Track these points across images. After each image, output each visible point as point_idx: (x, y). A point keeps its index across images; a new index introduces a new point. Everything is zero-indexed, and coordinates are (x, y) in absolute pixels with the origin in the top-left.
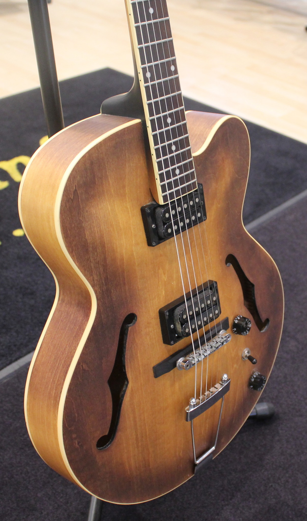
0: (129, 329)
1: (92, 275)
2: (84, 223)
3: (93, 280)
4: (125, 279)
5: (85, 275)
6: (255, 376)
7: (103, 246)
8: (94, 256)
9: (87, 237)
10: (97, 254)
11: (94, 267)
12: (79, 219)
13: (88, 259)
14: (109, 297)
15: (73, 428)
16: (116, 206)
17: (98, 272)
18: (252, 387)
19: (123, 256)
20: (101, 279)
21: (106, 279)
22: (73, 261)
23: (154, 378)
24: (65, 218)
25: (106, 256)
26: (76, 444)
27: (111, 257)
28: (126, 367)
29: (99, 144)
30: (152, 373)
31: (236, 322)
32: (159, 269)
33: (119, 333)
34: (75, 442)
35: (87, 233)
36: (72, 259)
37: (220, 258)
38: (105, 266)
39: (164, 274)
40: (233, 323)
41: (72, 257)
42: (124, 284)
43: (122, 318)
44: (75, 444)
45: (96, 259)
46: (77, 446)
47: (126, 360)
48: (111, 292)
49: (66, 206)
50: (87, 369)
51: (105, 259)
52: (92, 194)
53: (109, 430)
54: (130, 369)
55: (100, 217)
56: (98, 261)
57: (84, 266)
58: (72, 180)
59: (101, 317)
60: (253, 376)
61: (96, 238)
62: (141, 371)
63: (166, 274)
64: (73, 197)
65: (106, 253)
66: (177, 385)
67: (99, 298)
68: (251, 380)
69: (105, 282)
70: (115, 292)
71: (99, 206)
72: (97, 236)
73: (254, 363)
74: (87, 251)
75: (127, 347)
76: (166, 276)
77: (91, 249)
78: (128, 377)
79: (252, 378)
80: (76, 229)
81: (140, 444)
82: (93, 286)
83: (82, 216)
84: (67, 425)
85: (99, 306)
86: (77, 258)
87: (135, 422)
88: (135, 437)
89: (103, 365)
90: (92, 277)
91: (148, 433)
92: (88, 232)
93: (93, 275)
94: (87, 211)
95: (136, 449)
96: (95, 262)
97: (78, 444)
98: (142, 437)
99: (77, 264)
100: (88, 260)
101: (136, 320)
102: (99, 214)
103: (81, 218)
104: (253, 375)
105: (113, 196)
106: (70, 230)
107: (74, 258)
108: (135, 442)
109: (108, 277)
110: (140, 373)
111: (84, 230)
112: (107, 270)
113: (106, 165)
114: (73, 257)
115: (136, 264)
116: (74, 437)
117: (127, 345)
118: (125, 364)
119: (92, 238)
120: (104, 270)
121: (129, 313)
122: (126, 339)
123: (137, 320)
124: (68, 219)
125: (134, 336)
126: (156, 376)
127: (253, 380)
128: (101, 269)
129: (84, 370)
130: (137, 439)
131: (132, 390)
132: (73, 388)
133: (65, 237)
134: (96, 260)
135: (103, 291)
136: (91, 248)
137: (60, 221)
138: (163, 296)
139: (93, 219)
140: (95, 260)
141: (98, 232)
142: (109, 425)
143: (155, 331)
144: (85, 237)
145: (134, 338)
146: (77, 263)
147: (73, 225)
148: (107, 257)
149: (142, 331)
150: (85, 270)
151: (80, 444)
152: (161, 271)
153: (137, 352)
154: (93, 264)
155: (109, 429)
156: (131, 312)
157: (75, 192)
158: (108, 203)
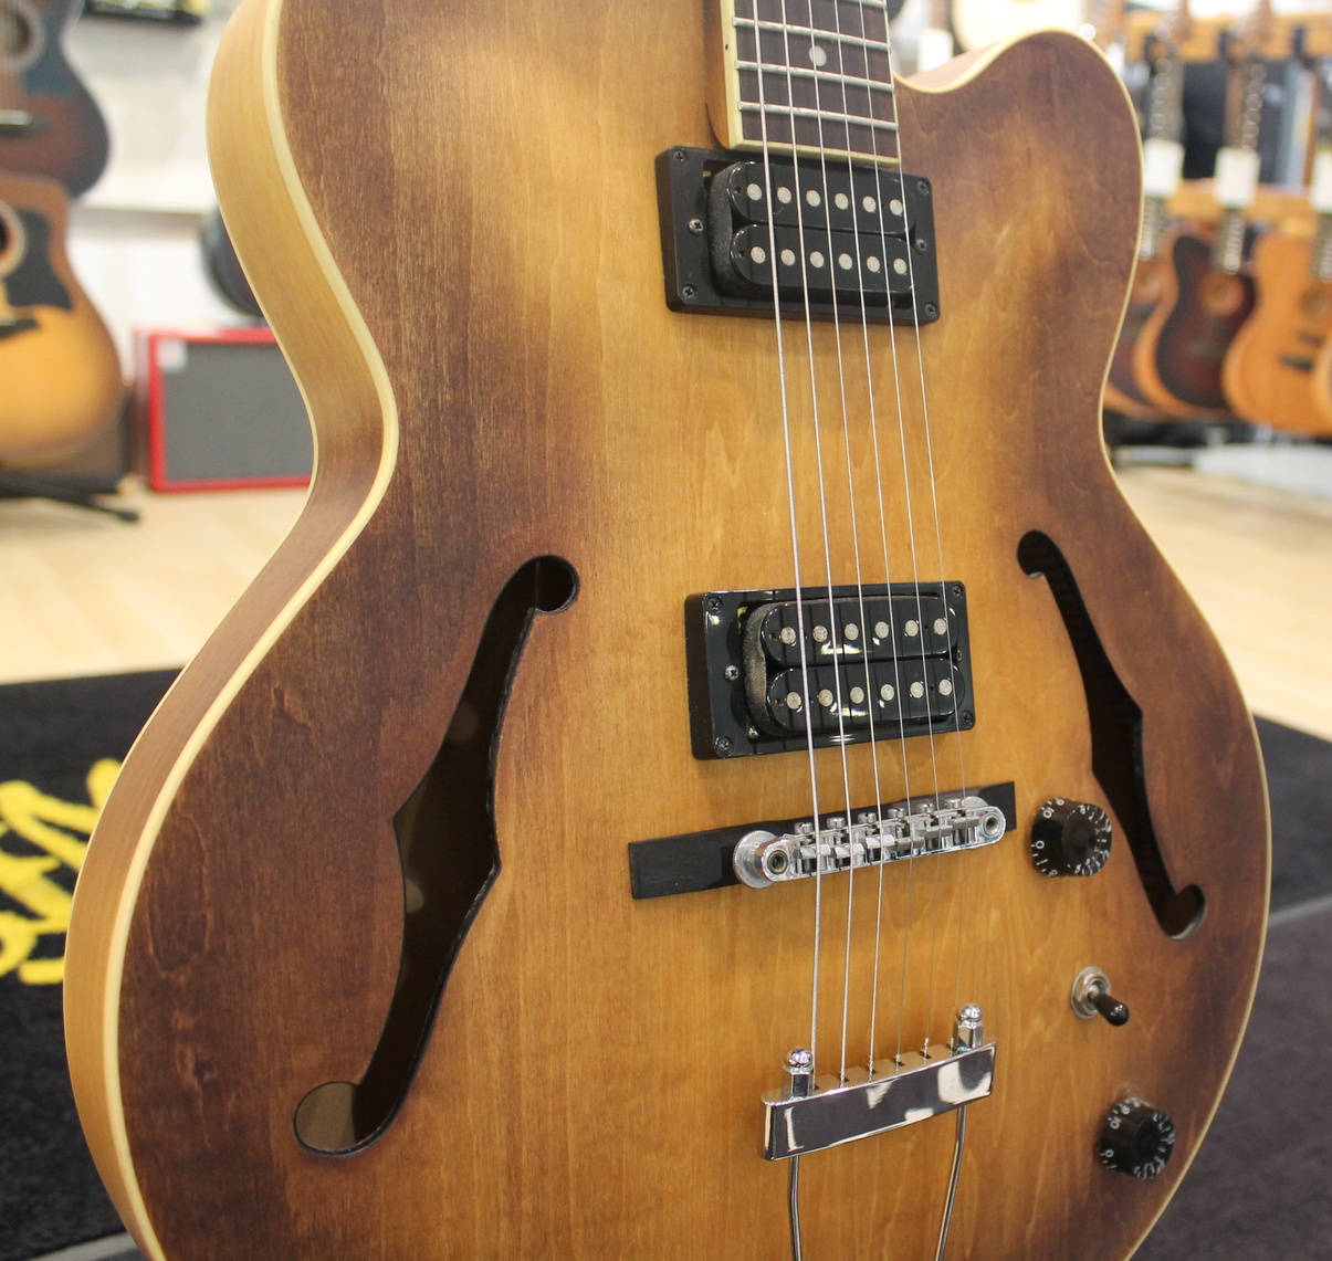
0: (535, 620)
1: (392, 312)
2: (389, 84)
3: (397, 337)
4: (544, 394)
5: (361, 300)
6: (1126, 1111)
7: (463, 214)
8: (414, 239)
9: (395, 145)
10: (431, 236)
11: (409, 284)
12: (370, 63)
13: (386, 240)
14: (462, 447)
15: (182, 979)
17: (423, 313)
18: (1110, 1153)
19: (547, 297)
20: (435, 350)
21: (460, 361)
22: (315, 213)
23: (629, 899)
24: (307, 28)
25: (468, 261)
26: (184, 1067)
27: (492, 276)
28: (497, 786)
30: (619, 873)
31: (1047, 814)
32: (708, 427)
33: (485, 621)
34: (182, 1056)
35: (398, 130)
36: (312, 204)
37: (996, 524)
38: (461, 303)
39: (731, 458)
40: (1034, 814)
41: (314, 195)
42: (541, 418)
43: (508, 563)
44: (179, 1068)
45: (424, 256)
46: (190, 1079)
47: (498, 757)
48: (471, 428)
50: (301, 716)
51: (463, 273)
53: (369, 1062)
54: (515, 805)
56: (432, 270)
57: (359, 258)
59: (411, 513)
60: (1119, 1109)
61: (434, 169)
62: (570, 842)
63: (738, 462)
65: (469, 248)
66: (743, 986)
67: (411, 425)
68: (1109, 1122)
69: (449, 371)
70: (493, 433)
71: (468, 53)
72: (440, 158)
73: (1117, 1021)
74: (385, 203)
75: (513, 696)
76: (738, 468)
77: (402, 203)
78: (498, 840)
79: (1113, 1115)
80: (348, 91)
81: (527, 1204)
82: (392, 364)
83: (387, 59)
84: (151, 951)
85: (407, 462)
86: (331, 210)
87: (512, 1076)
88: (503, 1155)
89: (383, 730)
90: (390, 323)
91: (572, 1164)
92: (400, 129)
93: (396, 316)
94: (410, 50)
95: (504, 1224)
96: (414, 263)
97: (200, 1070)
98: (543, 1171)
99: (330, 234)
100: (383, 241)
101: (575, 598)
102: (462, 83)
103: (379, 62)
104: (1121, 1105)
106: (319, 84)
107: (319, 200)
108: (502, 1183)
109: (466, 353)
110: (561, 846)
111: (385, 111)
112: (465, 323)
114: (316, 198)
115: (605, 358)
116: (180, 1025)
117: (513, 687)
118: (494, 774)
119: (417, 161)
120: (452, 320)
121: (546, 552)
122: (517, 662)
123: (580, 598)
125: (553, 661)
126: (642, 889)
127: (1116, 1123)
128: (442, 310)
129: (281, 712)
130: (513, 1170)
131: (512, 913)
132: (217, 779)
133: (291, 99)
134: (423, 261)
135: (436, 406)
136: (405, 197)
137: (281, 27)
138: (715, 549)
139: (432, 88)
140: (418, 257)
141: (444, 146)
142: (373, 1037)
143: (658, 679)
144: (386, 145)
145: (555, 672)
146: (328, 228)
147: (339, 73)
148: (472, 265)
149: (593, 651)
150: (364, 277)
151: (207, 1077)
152: (715, 438)
153: (560, 742)
154: (407, 270)
155: (370, 1058)
156: (555, 552)
158: (510, 61)
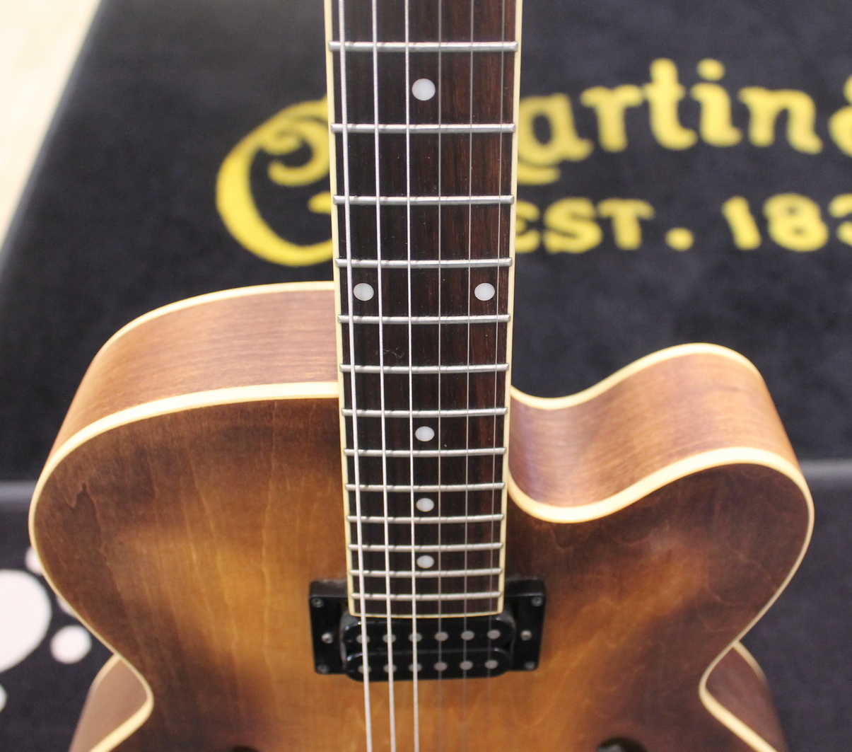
1: (136, 654)
2: (110, 562)
3: (142, 662)
4: (236, 689)
8: (143, 627)
9: (121, 589)
10: (152, 626)
12: (96, 551)
13: (126, 626)
14: (190, 703)
19: (231, 654)
24: (51, 538)
25: (178, 637)
27: (195, 644)
35: (121, 582)
38: (178, 653)
49: (53, 515)
52: (140, 513)
55: (159, 565)
56: (157, 639)
58: (70, 471)
59: (164, 723)
64: (77, 505)
65: (177, 632)
69: (177, 676)
71: (161, 543)
74: (121, 612)
77: (131, 612)
82: (141, 672)
83: (106, 548)
85: (159, 706)
93: (139, 655)
103: (102, 550)
105: (212, 536)
106: (67, 562)
111: (110, 574)
112: (182, 659)
113: (194, 469)
115: (273, 679)
119: (136, 597)
124: (62, 541)
134: (151, 635)
139: (138, 563)
140: (147, 633)
141: (151, 591)
144: (115, 588)
147: (77, 557)
148: (180, 639)
154: (142, 638)
157: (83, 496)
158: (192, 545)
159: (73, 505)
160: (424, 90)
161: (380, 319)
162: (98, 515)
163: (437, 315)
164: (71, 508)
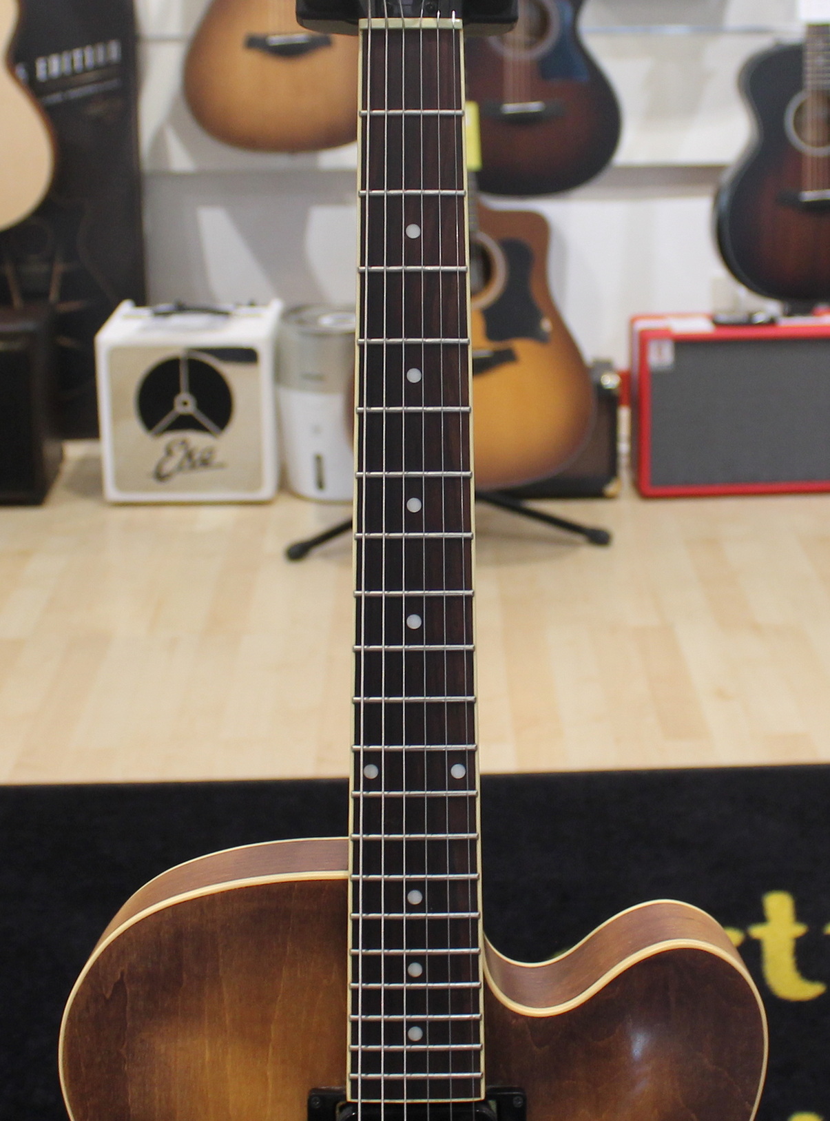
2: (128, 1065)
9: (131, 1100)
12: (117, 1052)
16: (229, 1056)
29: (208, 899)
35: (133, 1091)
49: (87, 1008)
52: (166, 1005)
55: (173, 1066)
58: (114, 955)
61: (154, 1113)
64: (112, 995)
71: (179, 1040)
72: (157, 1107)
80: (104, 1070)
83: (127, 1048)
94: (142, 1041)
102: (173, 1060)
103: (123, 1051)
105: (226, 1031)
111: (125, 1081)
113: (221, 953)
119: (144, 1109)
124: (89, 1039)
139: (154, 1064)
141: (160, 1100)
144: (126, 1100)
147: (98, 1059)
157: (120, 985)
158: (207, 1041)
159: (108, 996)
160: (414, 622)
161: (383, 793)
162: (128, 1009)
163: (424, 790)
164: (105, 998)
